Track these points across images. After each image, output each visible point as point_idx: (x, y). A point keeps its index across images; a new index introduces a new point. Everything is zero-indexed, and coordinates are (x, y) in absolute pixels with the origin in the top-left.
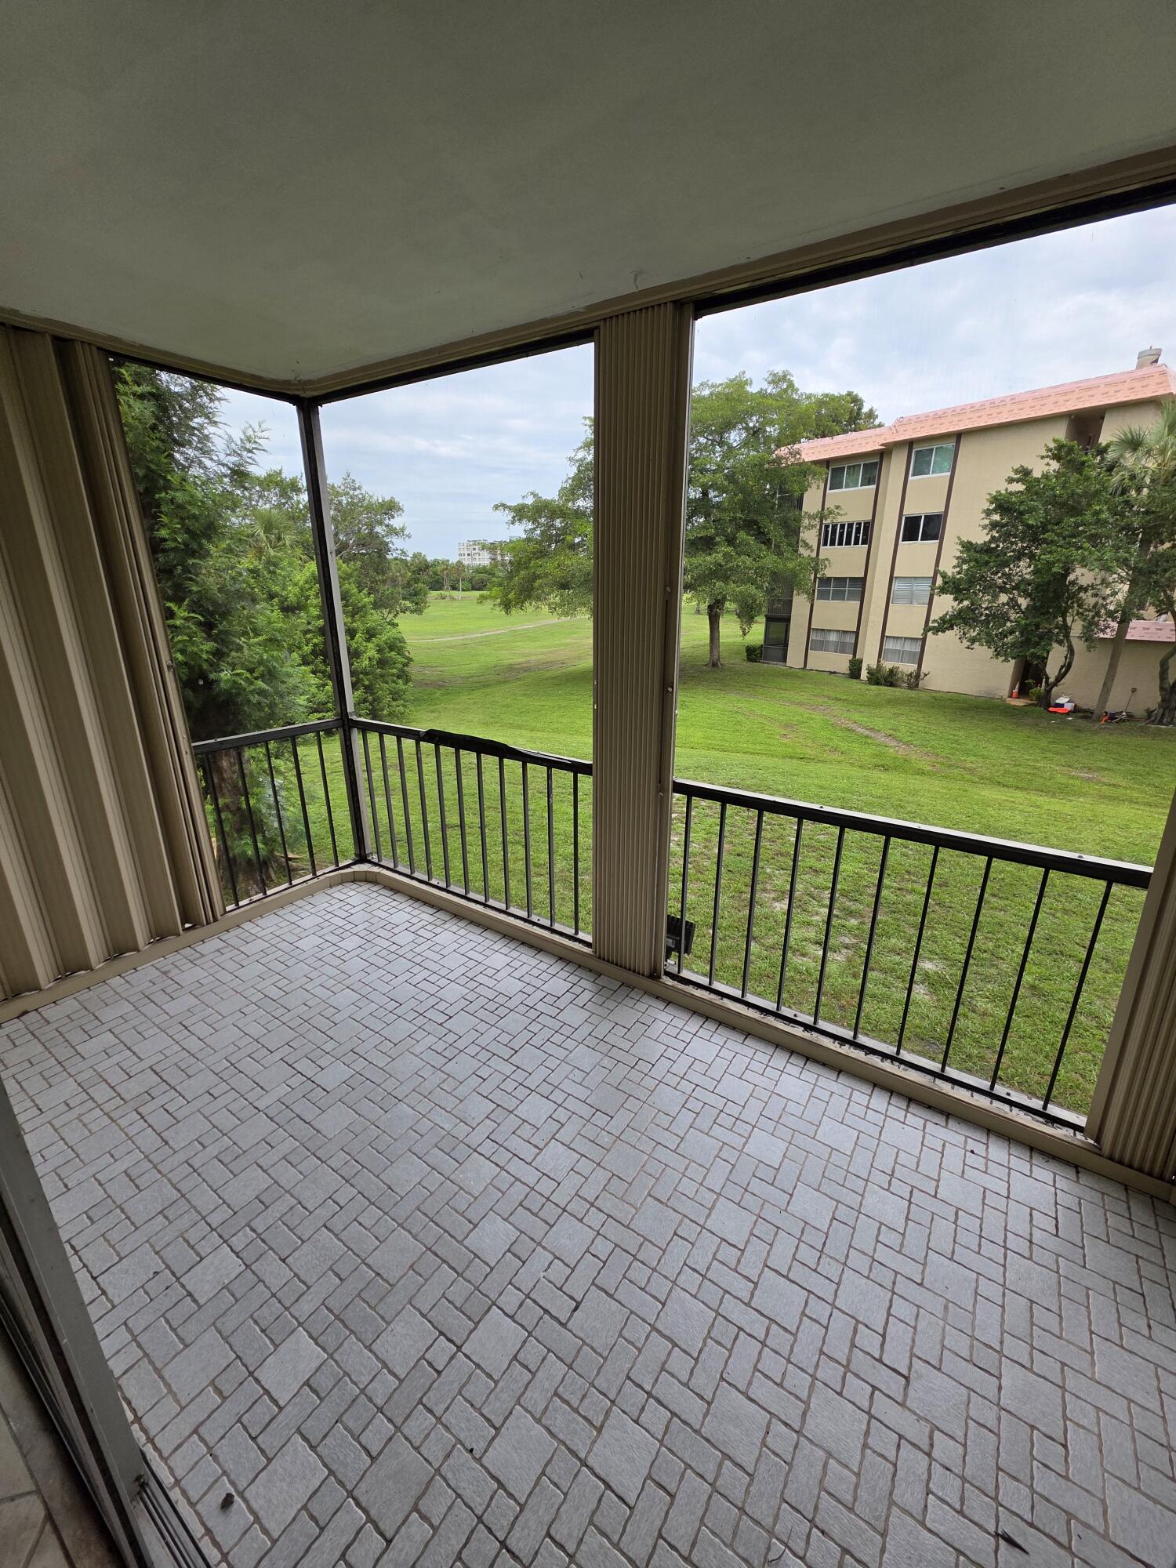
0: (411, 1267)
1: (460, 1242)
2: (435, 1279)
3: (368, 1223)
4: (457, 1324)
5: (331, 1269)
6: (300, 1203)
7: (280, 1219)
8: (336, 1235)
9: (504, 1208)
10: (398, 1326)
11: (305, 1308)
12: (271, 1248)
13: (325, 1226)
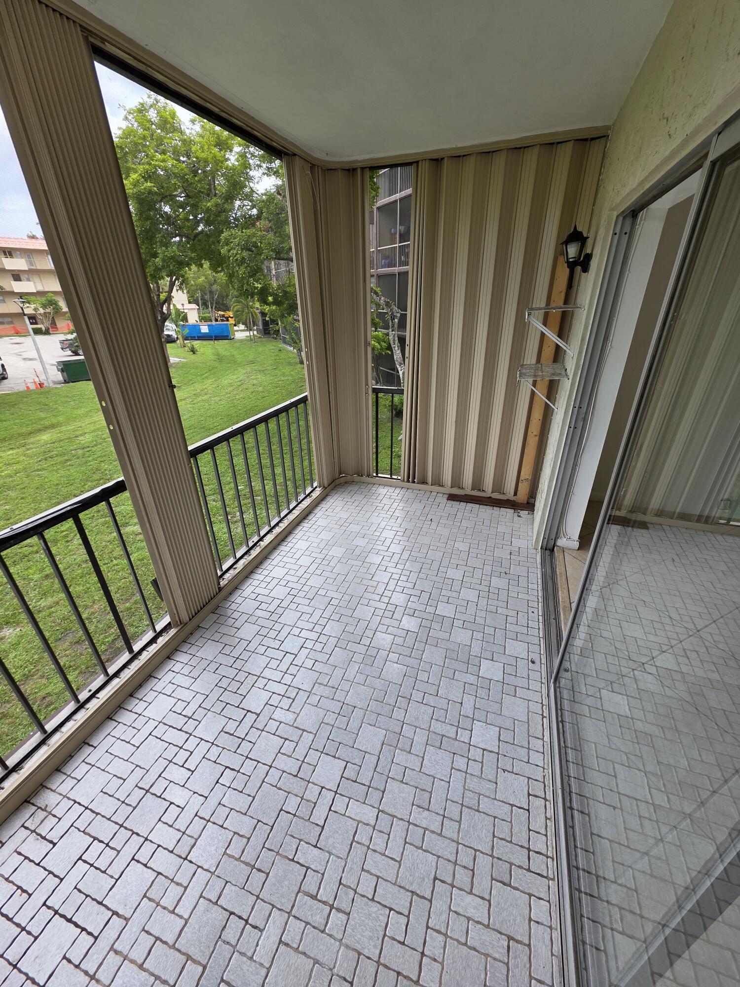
0: (436, 646)
1: (418, 633)
2: (437, 636)
3: (426, 675)
4: (447, 623)
5: (453, 679)
6: (432, 718)
7: (445, 722)
8: (439, 686)
9: (396, 624)
10: (459, 641)
11: (472, 679)
12: (460, 714)
13: (437, 695)
